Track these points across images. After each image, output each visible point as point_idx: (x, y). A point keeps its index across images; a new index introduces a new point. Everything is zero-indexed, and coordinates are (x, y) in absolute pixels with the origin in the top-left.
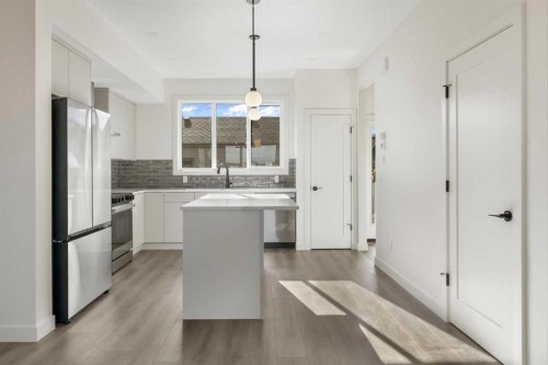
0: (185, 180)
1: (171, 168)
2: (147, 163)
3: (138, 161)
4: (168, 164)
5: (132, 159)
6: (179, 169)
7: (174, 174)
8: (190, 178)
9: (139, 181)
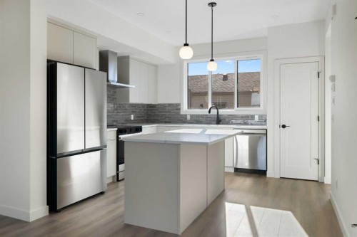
0: (189, 118)
1: (180, 109)
2: (164, 106)
3: (159, 105)
4: (178, 106)
6: (185, 109)
7: (182, 113)
8: (192, 116)
9: (159, 118)
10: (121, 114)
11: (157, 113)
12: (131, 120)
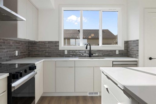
0: (66, 53)
1: (58, 46)
2: (44, 43)
3: (39, 42)
4: (56, 44)
5: (36, 40)
6: (62, 46)
7: (60, 49)
8: (69, 51)
9: (40, 53)
10: (6, 50)
11: (38, 49)
12: (15, 56)
